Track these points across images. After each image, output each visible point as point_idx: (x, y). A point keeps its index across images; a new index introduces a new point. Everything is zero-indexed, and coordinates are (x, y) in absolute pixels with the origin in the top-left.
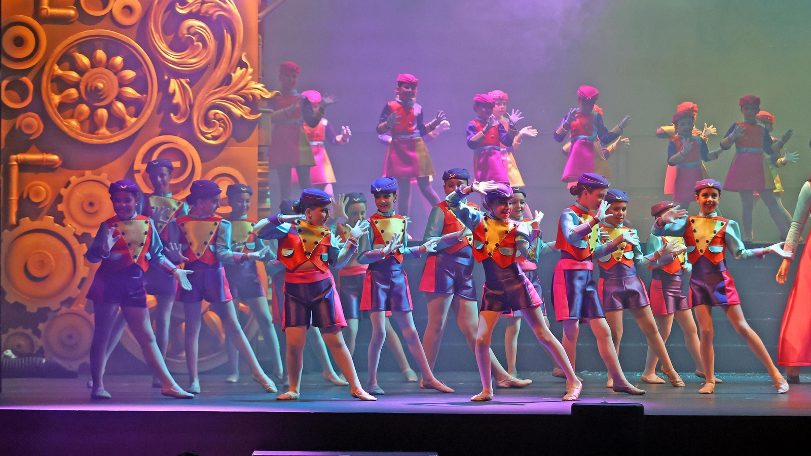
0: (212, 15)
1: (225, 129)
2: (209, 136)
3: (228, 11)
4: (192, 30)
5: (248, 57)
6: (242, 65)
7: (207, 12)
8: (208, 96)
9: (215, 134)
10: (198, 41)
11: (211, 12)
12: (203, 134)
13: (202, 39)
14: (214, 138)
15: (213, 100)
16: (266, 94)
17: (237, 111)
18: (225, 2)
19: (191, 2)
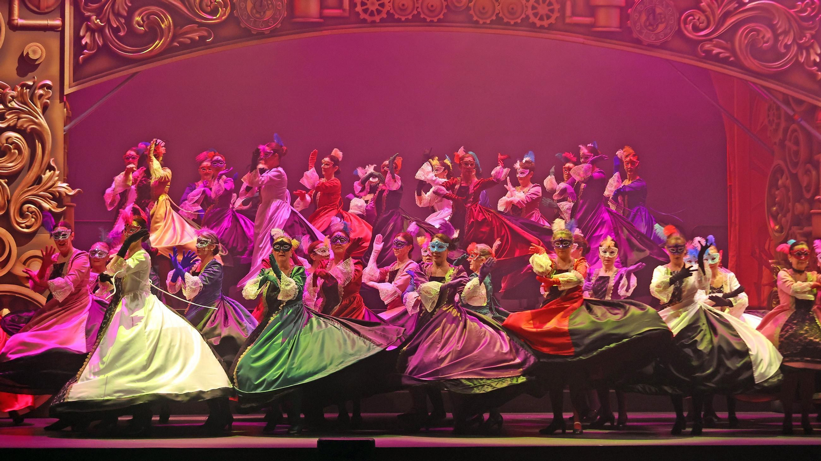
0: (26, 128)
1: (36, 220)
2: (23, 225)
3: (40, 125)
4: (10, 141)
5: (55, 161)
6: (50, 168)
7: (22, 126)
8: (21, 192)
9: (28, 224)
10: (15, 149)
11: (25, 126)
12: (18, 224)
13: (18, 147)
14: (28, 227)
15: (26, 196)
16: (70, 192)
17: (46, 205)
18: (37, 118)
19: (8, 117)
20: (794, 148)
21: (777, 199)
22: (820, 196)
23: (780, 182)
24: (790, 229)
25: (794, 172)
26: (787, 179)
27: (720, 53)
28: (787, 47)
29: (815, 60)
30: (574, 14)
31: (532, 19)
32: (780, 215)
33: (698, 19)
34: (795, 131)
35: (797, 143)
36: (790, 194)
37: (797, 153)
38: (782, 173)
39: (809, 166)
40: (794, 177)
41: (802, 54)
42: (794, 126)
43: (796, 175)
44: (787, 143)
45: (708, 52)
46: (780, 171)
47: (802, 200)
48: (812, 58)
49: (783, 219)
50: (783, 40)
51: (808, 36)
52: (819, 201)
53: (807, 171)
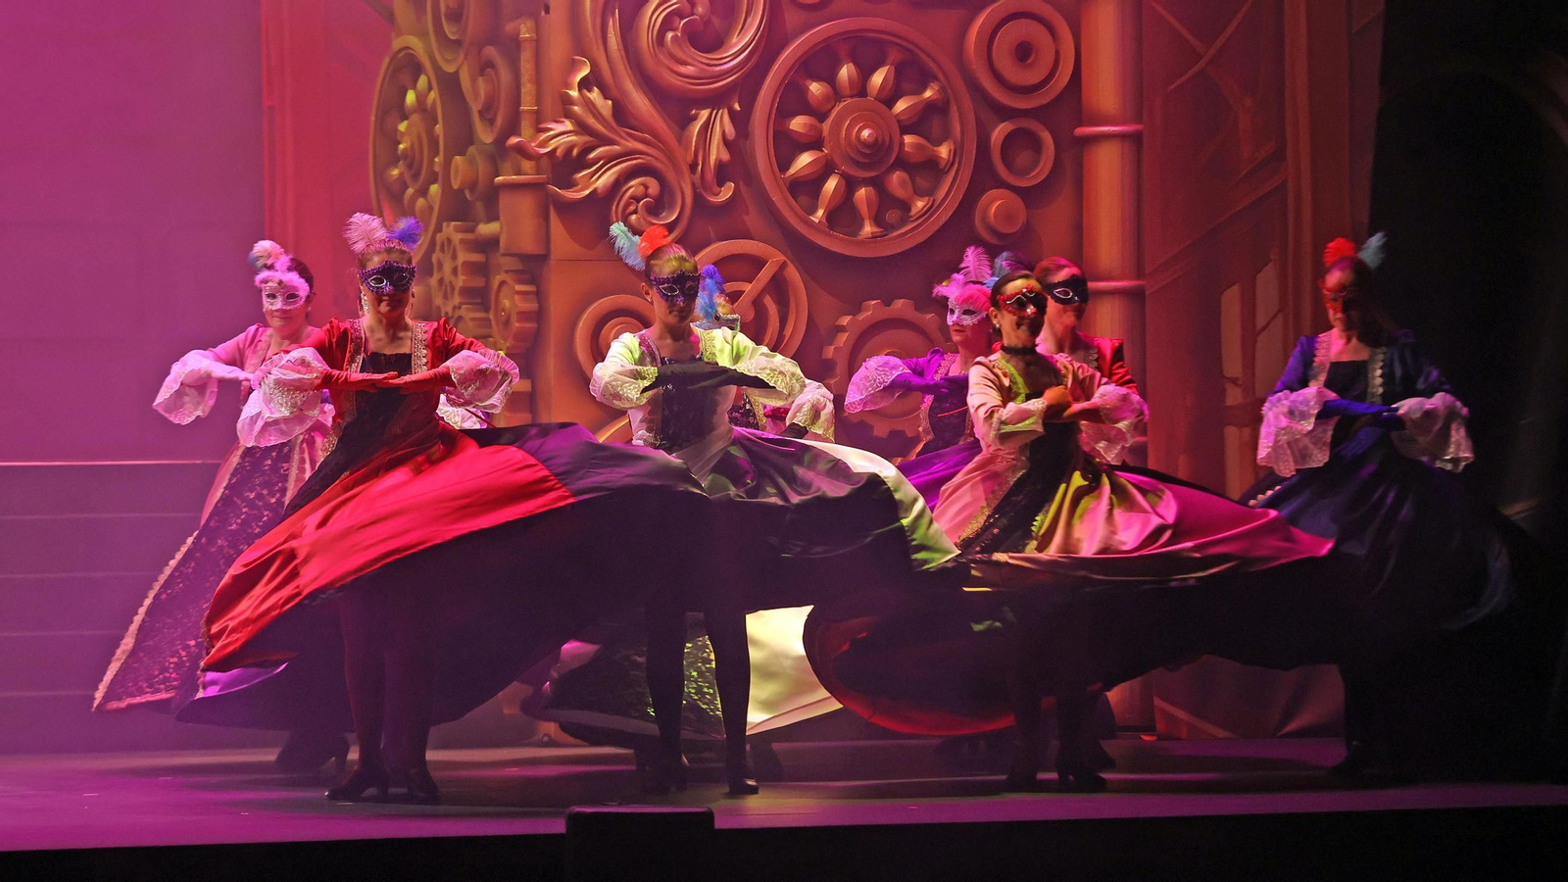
21: (401, 146)
22: (519, 135)
23: (411, 97)
24: (439, 229)
25: (450, 69)
26: (430, 88)
32: (410, 191)
36: (439, 128)
37: (457, 16)
38: (417, 69)
39: (491, 51)
40: (450, 85)
43: (455, 76)
46: (411, 67)
47: (472, 150)
49: (421, 202)
52: (520, 150)
53: (485, 67)
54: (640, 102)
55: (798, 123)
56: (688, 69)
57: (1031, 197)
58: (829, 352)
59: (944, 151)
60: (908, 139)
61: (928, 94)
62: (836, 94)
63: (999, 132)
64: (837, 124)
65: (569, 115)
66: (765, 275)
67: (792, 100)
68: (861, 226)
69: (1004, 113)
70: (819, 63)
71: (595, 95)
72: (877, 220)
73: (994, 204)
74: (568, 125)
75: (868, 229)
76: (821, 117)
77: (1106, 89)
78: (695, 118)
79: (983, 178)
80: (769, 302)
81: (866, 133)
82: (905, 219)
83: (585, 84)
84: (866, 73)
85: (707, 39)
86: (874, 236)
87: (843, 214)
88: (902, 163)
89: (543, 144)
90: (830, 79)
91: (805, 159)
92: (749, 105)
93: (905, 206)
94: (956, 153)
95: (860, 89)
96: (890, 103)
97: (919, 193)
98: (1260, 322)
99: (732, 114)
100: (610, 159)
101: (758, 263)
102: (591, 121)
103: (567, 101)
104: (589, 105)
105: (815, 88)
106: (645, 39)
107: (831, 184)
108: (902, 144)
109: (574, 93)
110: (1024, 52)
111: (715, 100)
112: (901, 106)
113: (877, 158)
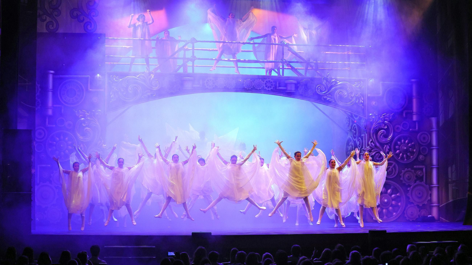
3: (97, 125)
7: (91, 125)
18: (96, 123)
19: (86, 122)
20: (354, 132)
22: (363, 148)
25: (355, 140)
26: (352, 143)
27: (329, 99)
28: (352, 97)
29: (361, 102)
30: (279, 86)
31: (265, 88)
33: (322, 88)
34: (355, 126)
35: (355, 130)
37: (355, 134)
39: (360, 138)
41: (357, 100)
42: (355, 124)
44: (352, 130)
45: (325, 99)
48: (360, 101)
50: (351, 95)
51: (359, 93)
52: (363, 150)
53: (358, 140)
54: (378, 145)
55: (397, 147)
56: (383, 140)
57: (425, 156)
58: (401, 175)
59: (415, 150)
60: (410, 149)
61: (413, 143)
62: (401, 143)
63: (421, 148)
64: (402, 147)
65: (369, 146)
66: (393, 165)
67: (396, 144)
68: (405, 159)
69: (422, 146)
70: (399, 139)
71: (372, 143)
72: (406, 159)
73: (421, 157)
74: (369, 147)
75: (405, 160)
76: (400, 146)
77: (434, 143)
78: (384, 146)
79: (419, 153)
80: (393, 169)
81: (405, 148)
82: (410, 159)
83: (371, 142)
84: (405, 141)
85: (386, 136)
86: (406, 161)
87: (402, 158)
88: (410, 152)
89: (366, 149)
90: (401, 141)
91: (398, 151)
92: (391, 145)
93: (410, 157)
94: (416, 151)
95: (404, 142)
96: (408, 144)
97: (412, 156)
98: (453, 171)
99: (389, 146)
100: (374, 151)
101: (392, 164)
102: (372, 146)
103: (369, 144)
104: (371, 144)
105: (399, 142)
106: (378, 137)
107: (401, 154)
108: (409, 149)
109: (370, 143)
110: (424, 138)
111: (387, 144)
112: (409, 145)
113: (406, 151)
